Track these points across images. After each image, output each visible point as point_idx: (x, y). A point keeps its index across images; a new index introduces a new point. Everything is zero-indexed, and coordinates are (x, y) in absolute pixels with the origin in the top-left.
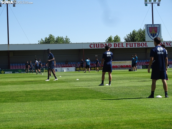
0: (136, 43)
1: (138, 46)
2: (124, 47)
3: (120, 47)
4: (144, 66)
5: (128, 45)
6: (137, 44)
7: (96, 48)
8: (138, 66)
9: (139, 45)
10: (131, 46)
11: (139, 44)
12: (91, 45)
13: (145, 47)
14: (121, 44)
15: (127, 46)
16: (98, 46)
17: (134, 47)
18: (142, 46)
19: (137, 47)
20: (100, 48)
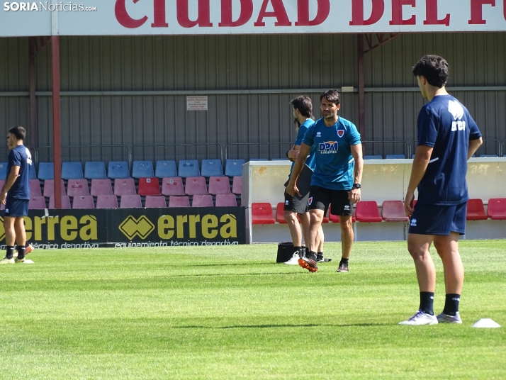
2: (446, 22)
3: (412, 21)
5: (486, 8)
7: (174, 28)
15: (476, 17)
16: (193, 15)
20: (216, 30)
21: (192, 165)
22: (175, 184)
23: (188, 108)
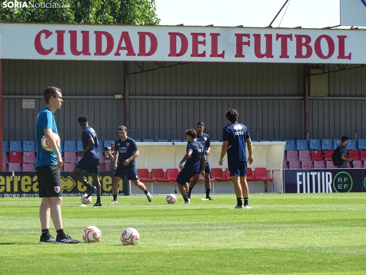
0: (290, 36)
1: (299, 55)
2: (222, 55)
3: (204, 55)
4: (343, 176)
5: (245, 47)
6: (294, 39)
7: (68, 56)
8: (313, 174)
9: (304, 51)
10: (263, 50)
11: (304, 40)
12: (43, 35)
13: (334, 60)
14: (209, 39)
15: (239, 54)
16: (80, 47)
17: (276, 59)
18: (319, 53)
19: (292, 59)
20: (92, 57)
21: (30, 144)
22: (30, 156)
23: (24, 107)
